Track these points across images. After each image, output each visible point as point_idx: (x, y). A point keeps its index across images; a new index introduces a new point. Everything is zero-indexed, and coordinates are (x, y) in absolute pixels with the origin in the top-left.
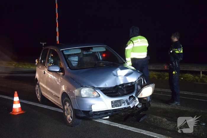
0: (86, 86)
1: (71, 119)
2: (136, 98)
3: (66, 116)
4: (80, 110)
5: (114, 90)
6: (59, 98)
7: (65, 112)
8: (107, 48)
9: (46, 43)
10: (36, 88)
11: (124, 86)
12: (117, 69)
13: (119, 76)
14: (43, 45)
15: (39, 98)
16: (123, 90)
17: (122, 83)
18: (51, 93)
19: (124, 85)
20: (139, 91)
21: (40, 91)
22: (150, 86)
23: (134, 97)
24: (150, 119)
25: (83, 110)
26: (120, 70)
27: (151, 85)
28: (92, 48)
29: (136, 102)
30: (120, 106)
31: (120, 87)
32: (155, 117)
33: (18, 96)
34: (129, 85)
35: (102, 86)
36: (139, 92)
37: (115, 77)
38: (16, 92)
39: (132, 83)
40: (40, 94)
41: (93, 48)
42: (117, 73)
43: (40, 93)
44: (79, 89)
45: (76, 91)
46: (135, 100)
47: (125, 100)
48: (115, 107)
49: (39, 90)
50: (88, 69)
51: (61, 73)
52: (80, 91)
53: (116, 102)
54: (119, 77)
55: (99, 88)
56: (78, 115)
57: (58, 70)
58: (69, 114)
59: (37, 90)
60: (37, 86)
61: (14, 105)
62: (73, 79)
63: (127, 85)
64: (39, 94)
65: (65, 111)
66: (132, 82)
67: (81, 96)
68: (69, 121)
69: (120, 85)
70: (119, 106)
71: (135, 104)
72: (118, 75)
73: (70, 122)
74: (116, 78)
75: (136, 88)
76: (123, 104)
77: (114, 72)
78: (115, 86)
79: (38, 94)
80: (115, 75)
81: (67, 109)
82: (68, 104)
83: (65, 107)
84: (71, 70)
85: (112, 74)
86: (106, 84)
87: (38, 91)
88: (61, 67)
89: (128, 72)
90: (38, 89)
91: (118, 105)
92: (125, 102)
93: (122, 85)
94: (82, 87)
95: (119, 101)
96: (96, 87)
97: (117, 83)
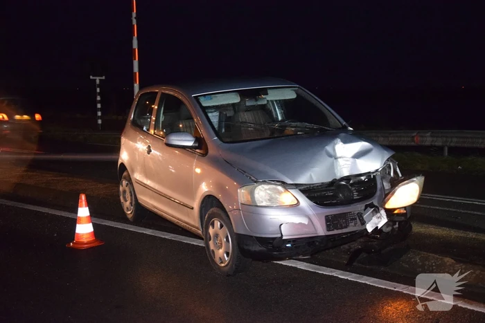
0: (265, 181)
1: (226, 258)
2: (380, 208)
3: (213, 251)
4: (252, 237)
5: (329, 190)
6: (192, 208)
7: (211, 243)
8: (300, 91)
9: (104, 78)
10: (121, 189)
11: (351, 182)
12: (335, 141)
13: (340, 158)
14: (98, 82)
15: (129, 212)
16: (351, 191)
17: (346, 173)
18: (169, 198)
19: (350, 180)
20: (386, 192)
21: (131, 196)
22: (413, 181)
23: (377, 207)
24: (413, 260)
25: (258, 236)
26: (341, 143)
27: (415, 179)
28: (265, 92)
29: (379, 220)
30: (346, 227)
31: (343, 183)
32: (424, 254)
33: (88, 206)
34: (363, 178)
35: (303, 179)
36: (386, 195)
37: (331, 159)
38: (83, 197)
39: (368, 174)
40: (131, 203)
41: (269, 91)
42: (334, 150)
43: (131, 200)
44: (250, 187)
45: (242, 194)
46: (378, 215)
47: (357, 212)
48: (333, 230)
49: (130, 192)
50: (264, 141)
51: (197, 150)
52: (252, 193)
53: (335, 217)
54: (339, 160)
55: (296, 186)
56: (246, 247)
57: (190, 144)
58: (220, 247)
59: (124, 192)
60: (124, 183)
61: (77, 225)
62: (231, 165)
63: (358, 178)
64: (128, 203)
65: (210, 240)
66: (369, 172)
67: (256, 203)
68: (222, 263)
69: (343, 179)
70: (342, 228)
71: (378, 224)
72: (338, 154)
73: (223, 265)
74: (333, 162)
75: (379, 186)
76: (353, 224)
77: (329, 148)
78: (330, 180)
79: (126, 201)
80: (330, 156)
81: (216, 235)
82: (219, 224)
83: (211, 231)
84: (224, 142)
85: (324, 153)
86: (311, 175)
87: (128, 195)
88: (198, 136)
89: (361, 149)
90: (127, 189)
91: (341, 225)
92: (356, 219)
93: (347, 178)
94: (256, 182)
95: (343, 215)
96: (290, 182)
97: (335, 174)
